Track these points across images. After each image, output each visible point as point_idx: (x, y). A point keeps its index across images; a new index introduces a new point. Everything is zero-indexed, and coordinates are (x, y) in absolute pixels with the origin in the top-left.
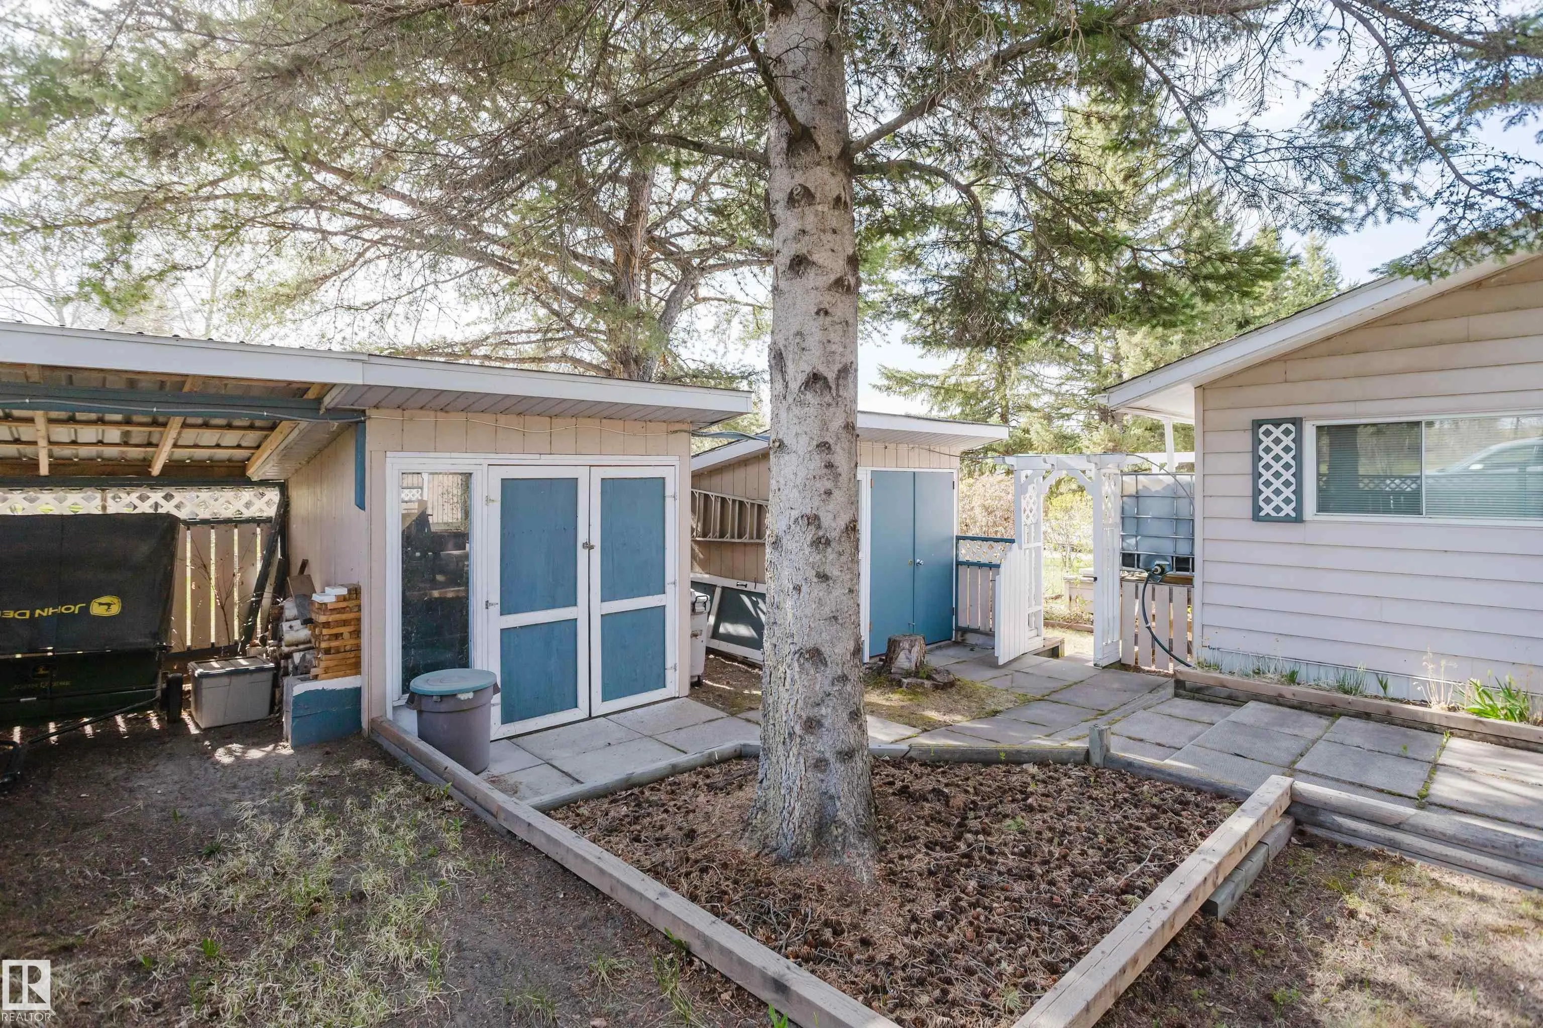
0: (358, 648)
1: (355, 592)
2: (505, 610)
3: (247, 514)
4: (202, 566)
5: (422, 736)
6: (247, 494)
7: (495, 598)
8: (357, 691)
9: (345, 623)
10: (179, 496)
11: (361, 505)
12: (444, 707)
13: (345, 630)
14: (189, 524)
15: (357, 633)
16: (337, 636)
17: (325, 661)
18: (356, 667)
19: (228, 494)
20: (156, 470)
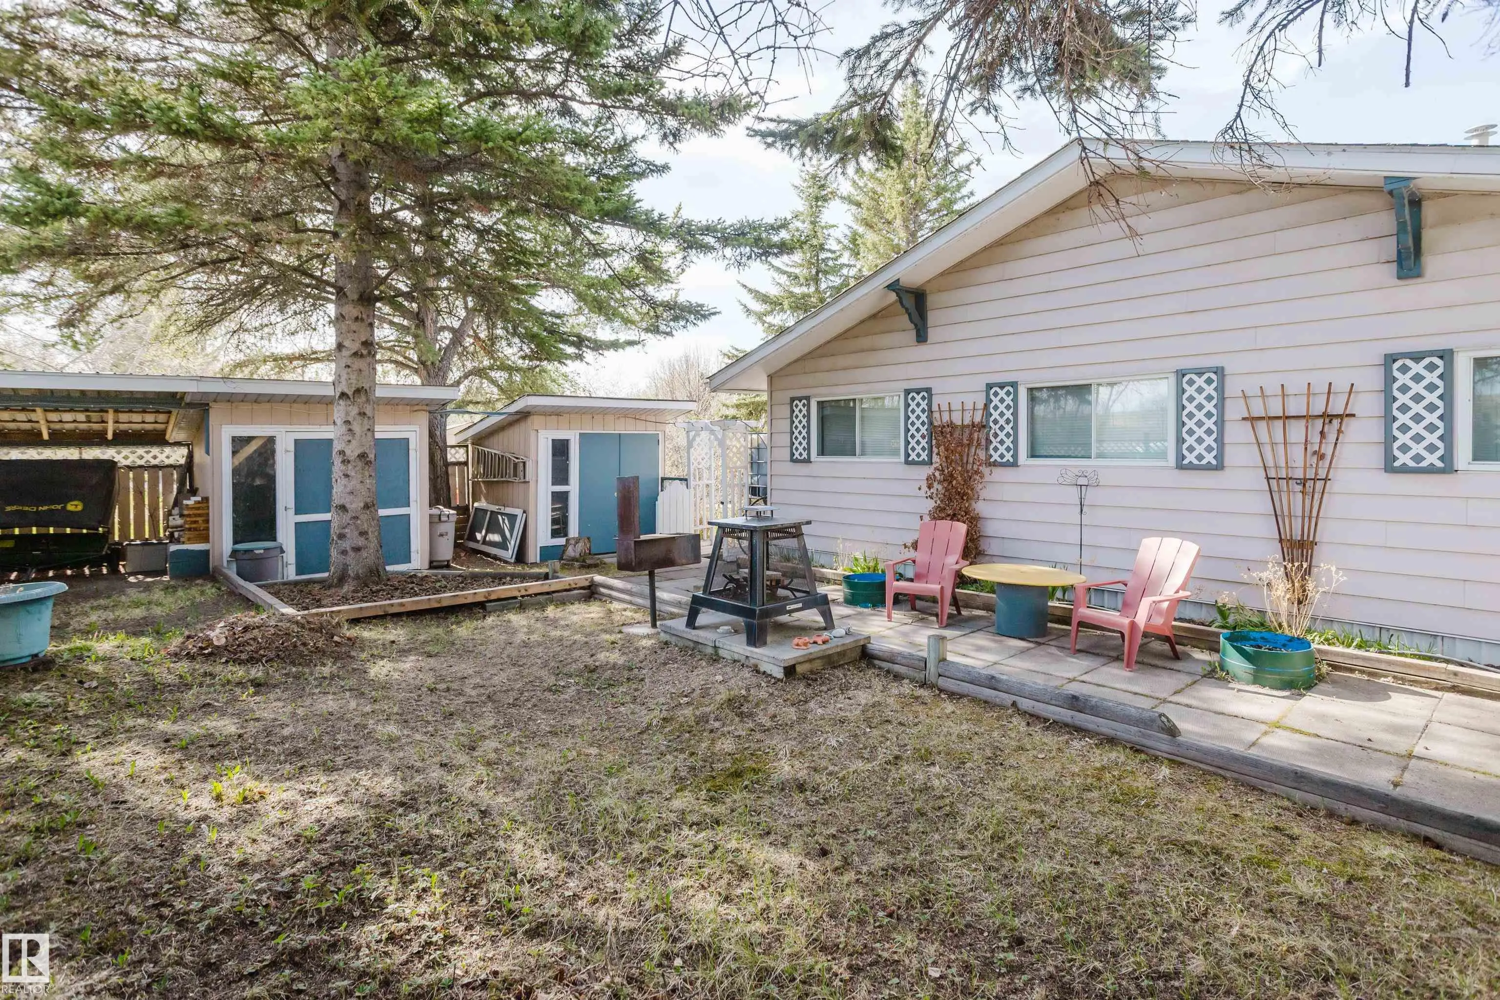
0: (207, 529)
1: (206, 500)
2: (297, 512)
3: (167, 462)
4: (139, 493)
5: (239, 574)
6: (168, 450)
7: (291, 504)
8: (207, 552)
9: (199, 515)
10: (126, 451)
11: (208, 452)
12: (246, 556)
13: (200, 519)
14: (130, 468)
15: (207, 521)
16: (195, 522)
17: (187, 534)
18: (206, 539)
19: (155, 451)
20: (110, 436)
